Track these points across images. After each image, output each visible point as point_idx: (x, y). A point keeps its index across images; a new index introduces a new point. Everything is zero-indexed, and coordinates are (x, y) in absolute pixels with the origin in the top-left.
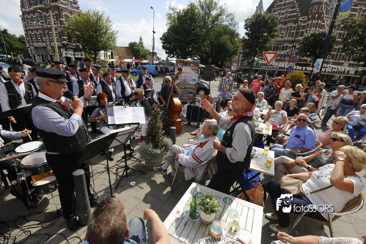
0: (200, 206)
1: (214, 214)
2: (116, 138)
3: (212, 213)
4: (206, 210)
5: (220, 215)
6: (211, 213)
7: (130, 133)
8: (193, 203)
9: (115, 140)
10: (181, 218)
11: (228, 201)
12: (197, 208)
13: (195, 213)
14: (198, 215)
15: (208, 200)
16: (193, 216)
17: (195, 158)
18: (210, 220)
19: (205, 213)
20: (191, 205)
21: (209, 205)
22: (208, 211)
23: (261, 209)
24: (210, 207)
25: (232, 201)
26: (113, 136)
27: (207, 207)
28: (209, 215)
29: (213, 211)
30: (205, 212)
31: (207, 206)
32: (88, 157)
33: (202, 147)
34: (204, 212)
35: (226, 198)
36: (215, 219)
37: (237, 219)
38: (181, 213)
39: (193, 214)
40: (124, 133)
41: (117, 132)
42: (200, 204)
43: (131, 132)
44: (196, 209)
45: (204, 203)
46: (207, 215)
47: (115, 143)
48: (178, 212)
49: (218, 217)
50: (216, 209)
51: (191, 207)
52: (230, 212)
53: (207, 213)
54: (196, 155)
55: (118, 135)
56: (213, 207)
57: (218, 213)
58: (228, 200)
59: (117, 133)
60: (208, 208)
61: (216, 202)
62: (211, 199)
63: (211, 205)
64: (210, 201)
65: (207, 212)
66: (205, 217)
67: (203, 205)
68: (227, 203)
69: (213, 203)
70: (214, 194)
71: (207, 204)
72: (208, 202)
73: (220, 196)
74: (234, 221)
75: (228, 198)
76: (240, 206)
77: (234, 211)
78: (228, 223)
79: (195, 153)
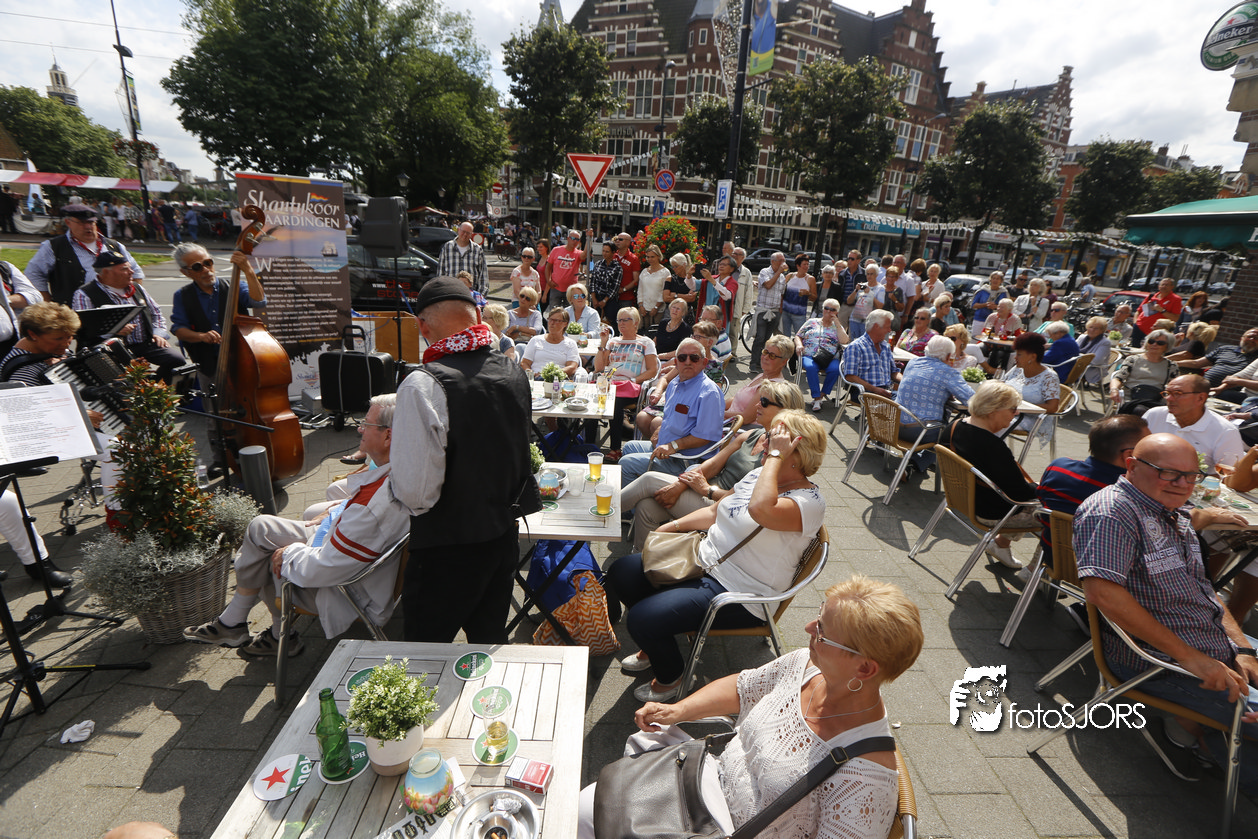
0: (355, 722)
1: (416, 730)
3: (406, 729)
4: (379, 728)
6: (397, 734)
11: (475, 666)
12: (350, 730)
13: (349, 753)
14: (362, 755)
16: (339, 769)
17: (347, 547)
19: (377, 741)
20: (320, 730)
21: (386, 708)
22: (385, 728)
24: (390, 713)
27: (380, 718)
28: (393, 740)
29: (407, 724)
30: (379, 737)
31: (378, 713)
33: (365, 502)
34: (373, 737)
35: (468, 658)
37: (506, 718)
38: (289, 777)
39: (337, 763)
44: (344, 736)
45: (369, 707)
46: (386, 742)
48: (276, 777)
49: (437, 733)
50: (417, 709)
52: (483, 700)
53: (385, 739)
54: (346, 535)
56: (404, 709)
58: (475, 661)
60: (384, 718)
61: (412, 688)
63: (397, 704)
64: (388, 691)
65: (384, 734)
66: (382, 753)
68: (471, 672)
69: (403, 691)
70: (406, 660)
71: (379, 706)
72: (383, 695)
73: (444, 657)
74: (492, 727)
75: (474, 656)
76: (515, 670)
77: (496, 690)
78: (475, 741)
79: (341, 530)
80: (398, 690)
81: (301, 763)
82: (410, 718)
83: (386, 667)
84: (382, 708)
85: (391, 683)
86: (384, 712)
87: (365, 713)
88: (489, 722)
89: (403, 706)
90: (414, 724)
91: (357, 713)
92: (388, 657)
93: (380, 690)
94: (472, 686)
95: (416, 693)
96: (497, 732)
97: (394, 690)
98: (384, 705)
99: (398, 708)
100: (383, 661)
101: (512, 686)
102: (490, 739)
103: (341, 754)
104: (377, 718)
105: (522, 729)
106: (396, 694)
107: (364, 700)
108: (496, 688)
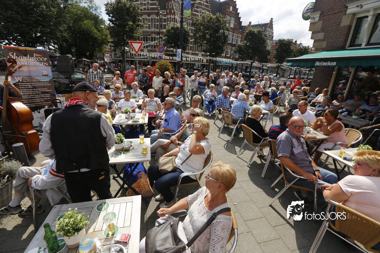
4: (67, 233)
6: (75, 234)
14: (63, 243)
16: (55, 249)
21: (69, 226)
22: (70, 233)
24: (71, 227)
28: (73, 236)
29: (78, 230)
30: (68, 236)
31: (67, 228)
34: (66, 236)
35: (101, 205)
37: (114, 222)
39: (54, 247)
45: (63, 227)
46: (71, 237)
50: (81, 224)
52: (106, 217)
56: (77, 225)
60: (69, 229)
61: (79, 218)
63: (74, 224)
65: (70, 235)
70: (76, 209)
72: (68, 222)
73: (92, 206)
74: (109, 225)
76: (117, 206)
77: (111, 213)
78: (104, 231)
79: (53, 168)
80: (73, 219)
81: (40, 250)
82: (79, 228)
83: (69, 212)
84: (68, 226)
85: (71, 217)
86: (69, 227)
87: (62, 229)
88: (108, 224)
89: (76, 224)
90: (81, 229)
91: (59, 229)
92: (70, 209)
93: (67, 220)
94: (103, 214)
95: (81, 219)
96: (111, 227)
97: (72, 220)
98: (68, 225)
99: (74, 225)
100: (68, 211)
101: (116, 211)
102: (108, 229)
103: (55, 244)
104: (66, 230)
105: (120, 224)
106: (73, 221)
107: (61, 225)
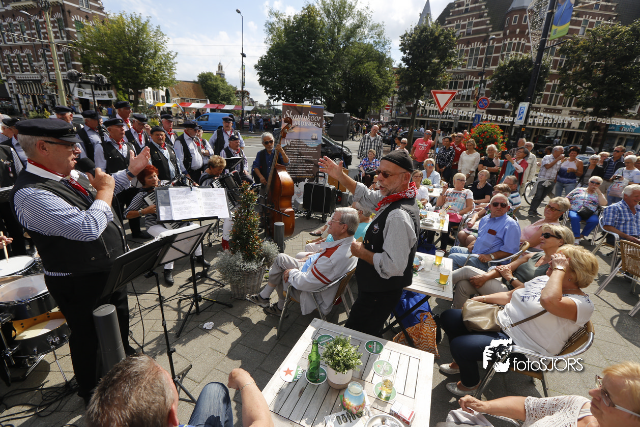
0: (326, 359)
1: (351, 371)
2: (174, 244)
3: (347, 369)
4: (336, 366)
5: (361, 372)
6: (344, 371)
7: (198, 236)
8: (314, 354)
9: (171, 249)
10: (293, 381)
11: (375, 348)
12: (322, 362)
13: (318, 372)
14: (323, 374)
15: (339, 347)
16: (314, 378)
17: (318, 275)
18: (343, 383)
19: (334, 371)
20: (310, 357)
21: (341, 357)
22: (339, 366)
23: (431, 356)
24: (342, 360)
25: (382, 347)
26: (168, 242)
27: (337, 361)
28: (341, 373)
29: (348, 367)
30: (335, 369)
31: (338, 358)
32: (120, 281)
33: (329, 256)
34: (333, 368)
35: (371, 343)
36: (352, 380)
37: (390, 378)
38: (293, 373)
39: (314, 374)
40: (187, 236)
41: (175, 233)
42: (325, 356)
43: (202, 233)
44: (318, 364)
45: (333, 353)
46: (338, 373)
47: (171, 254)
48: (288, 372)
49: (357, 375)
50: (354, 362)
51: (311, 362)
52: (379, 366)
53: (338, 371)
54: (319, 270)
55: (177, 239)
56: (347, 359)
57: (358, 369)
58: (375, 345)
59: (175, 236)
60: (339, 361)
61: (353, 350)
62: (344, 346)
63: (345, 356)
64: (342, 349)
65: (338, 369)
66: (335, 377)
67: (331, 356)
68: (374, 351)
69: (349, 351)
70: (350, 336)
71: (337, 355)
72: (340, 350)
73: (361, 339)
74: (386, 381)
75: (375, 343)
76: (395, 356)
77: (385, 363)
78: (375, 385)
79: (316, 267)
80: (347, 350)
81: (298, 369)
82: (350, 365)
84: (338, 356)
86: (339, 358)
90: (351, 368)
95: (354, 354)
96: (388, 384)
97: (345, 350)
98: (340, 355)
101: (393, 363)
102: (383, 387)
103: (316, 372)
105: (398, 386)
106: (345, 352)
107: (331, 350)
108: (386, 362)
